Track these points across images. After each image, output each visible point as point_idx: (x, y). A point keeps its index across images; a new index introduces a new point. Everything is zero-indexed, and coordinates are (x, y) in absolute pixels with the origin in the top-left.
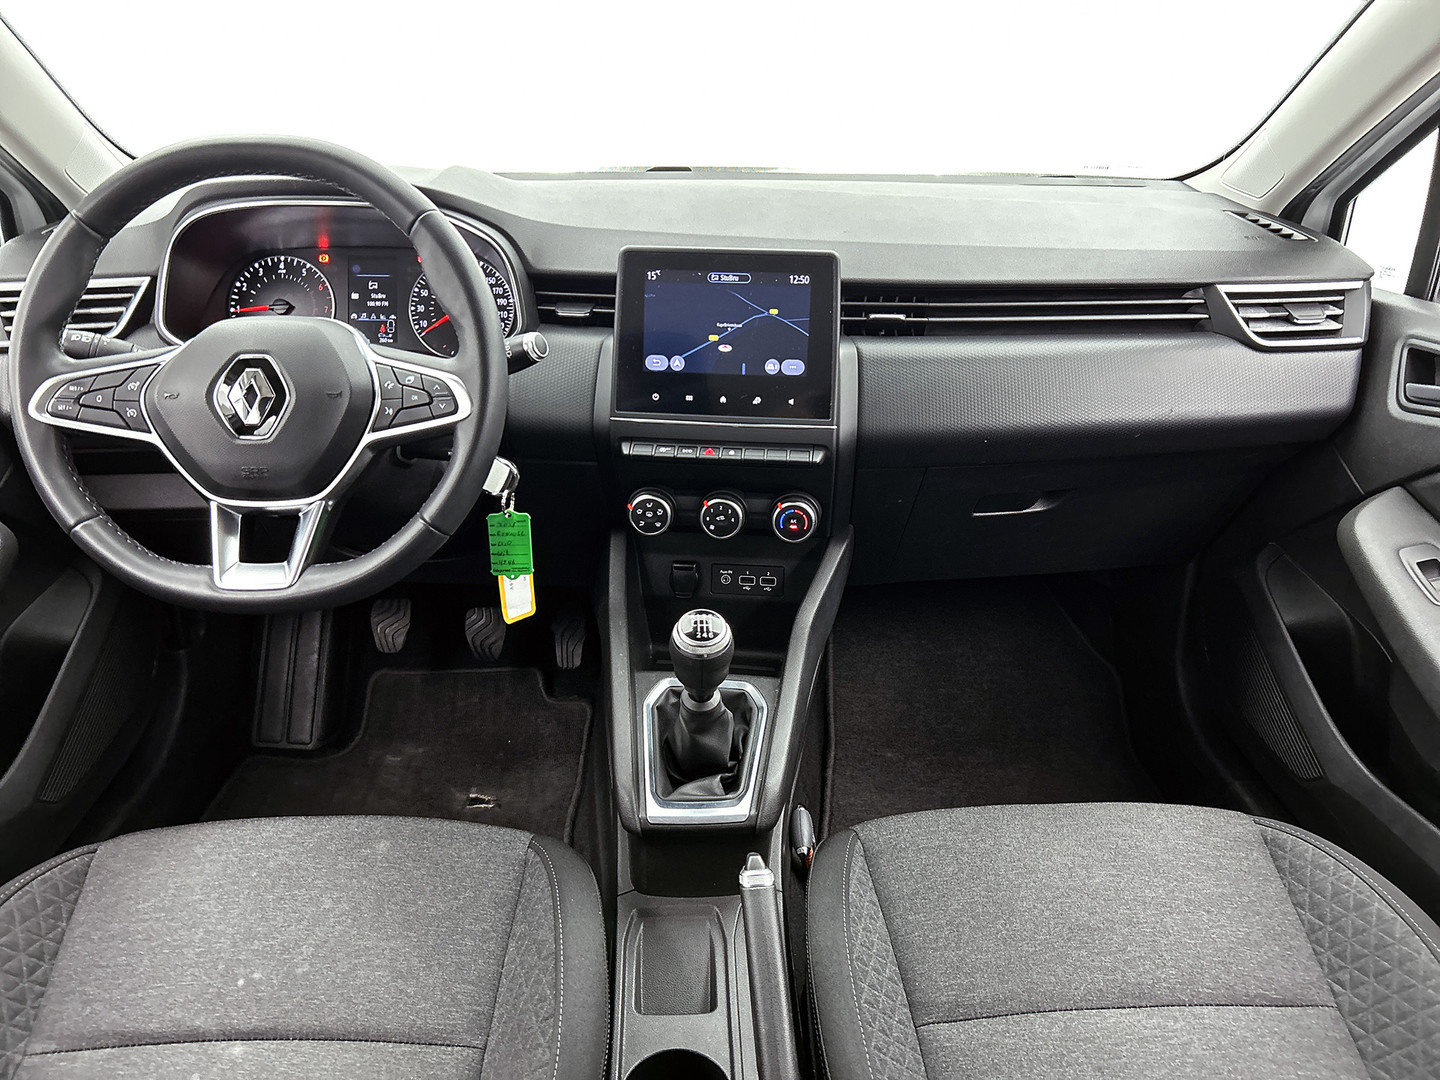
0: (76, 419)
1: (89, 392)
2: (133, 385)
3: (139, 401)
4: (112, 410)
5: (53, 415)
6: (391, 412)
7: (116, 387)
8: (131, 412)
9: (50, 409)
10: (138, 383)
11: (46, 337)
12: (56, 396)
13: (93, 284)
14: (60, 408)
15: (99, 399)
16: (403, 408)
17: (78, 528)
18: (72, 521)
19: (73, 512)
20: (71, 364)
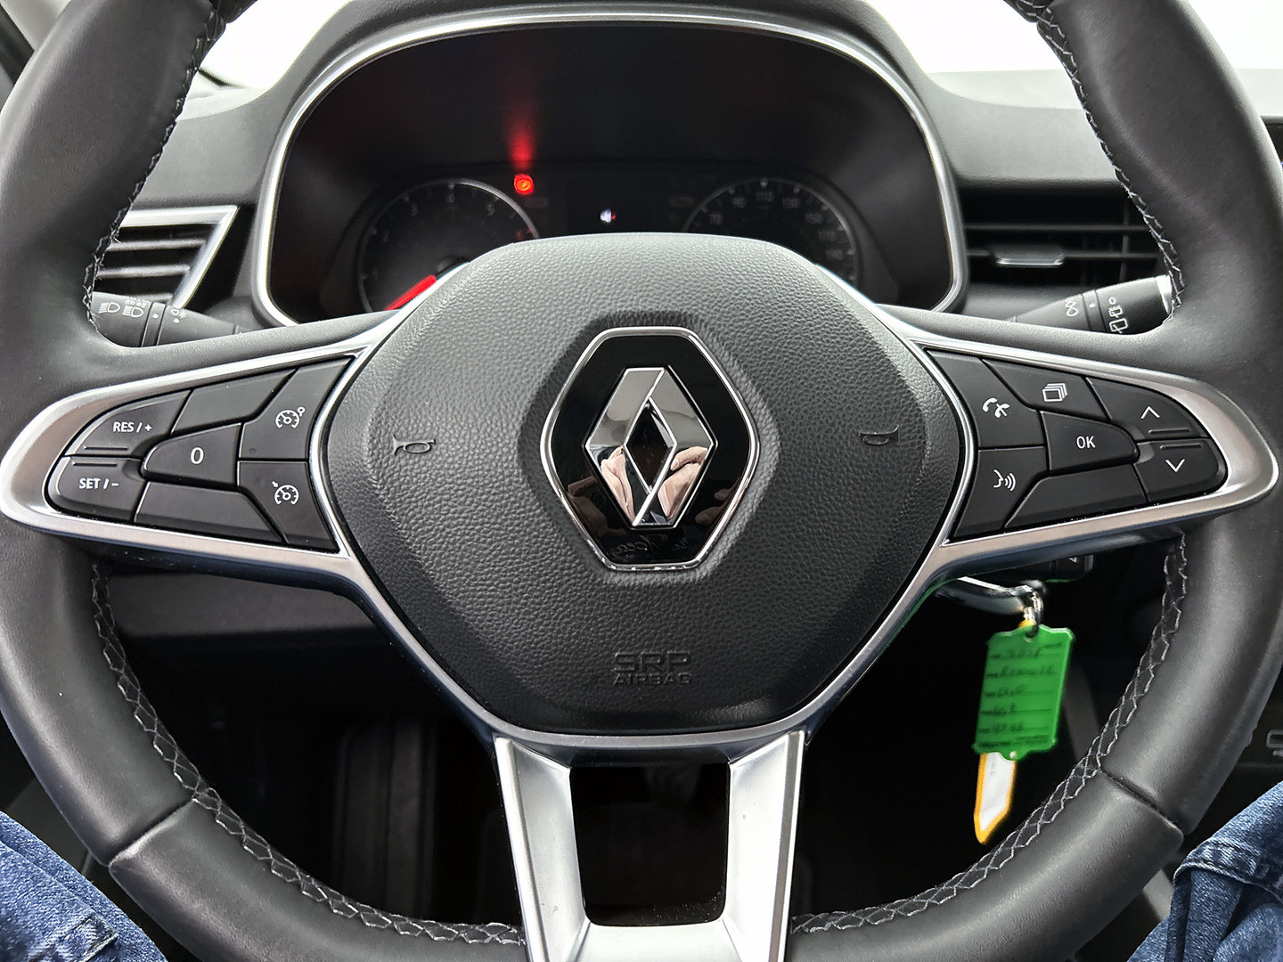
0: (130, 519)
1: (168, 436)
2: (286, 416)
3: (307, 460)
4: (232, 487)
5: (65, 506)
6: (1011, 482)
7: (243, 420)
8: (284, 494)
9: (54, 489)
10: (301, 410)
11: (50, 282)
12: (71, 451)
13: (133, 219)
14: (86, 484)
15: (197, 456)
16: (1047, 473)
17: (133, 851)
18: (113, 829)
19: (120, 798)
20: (114, 361)
